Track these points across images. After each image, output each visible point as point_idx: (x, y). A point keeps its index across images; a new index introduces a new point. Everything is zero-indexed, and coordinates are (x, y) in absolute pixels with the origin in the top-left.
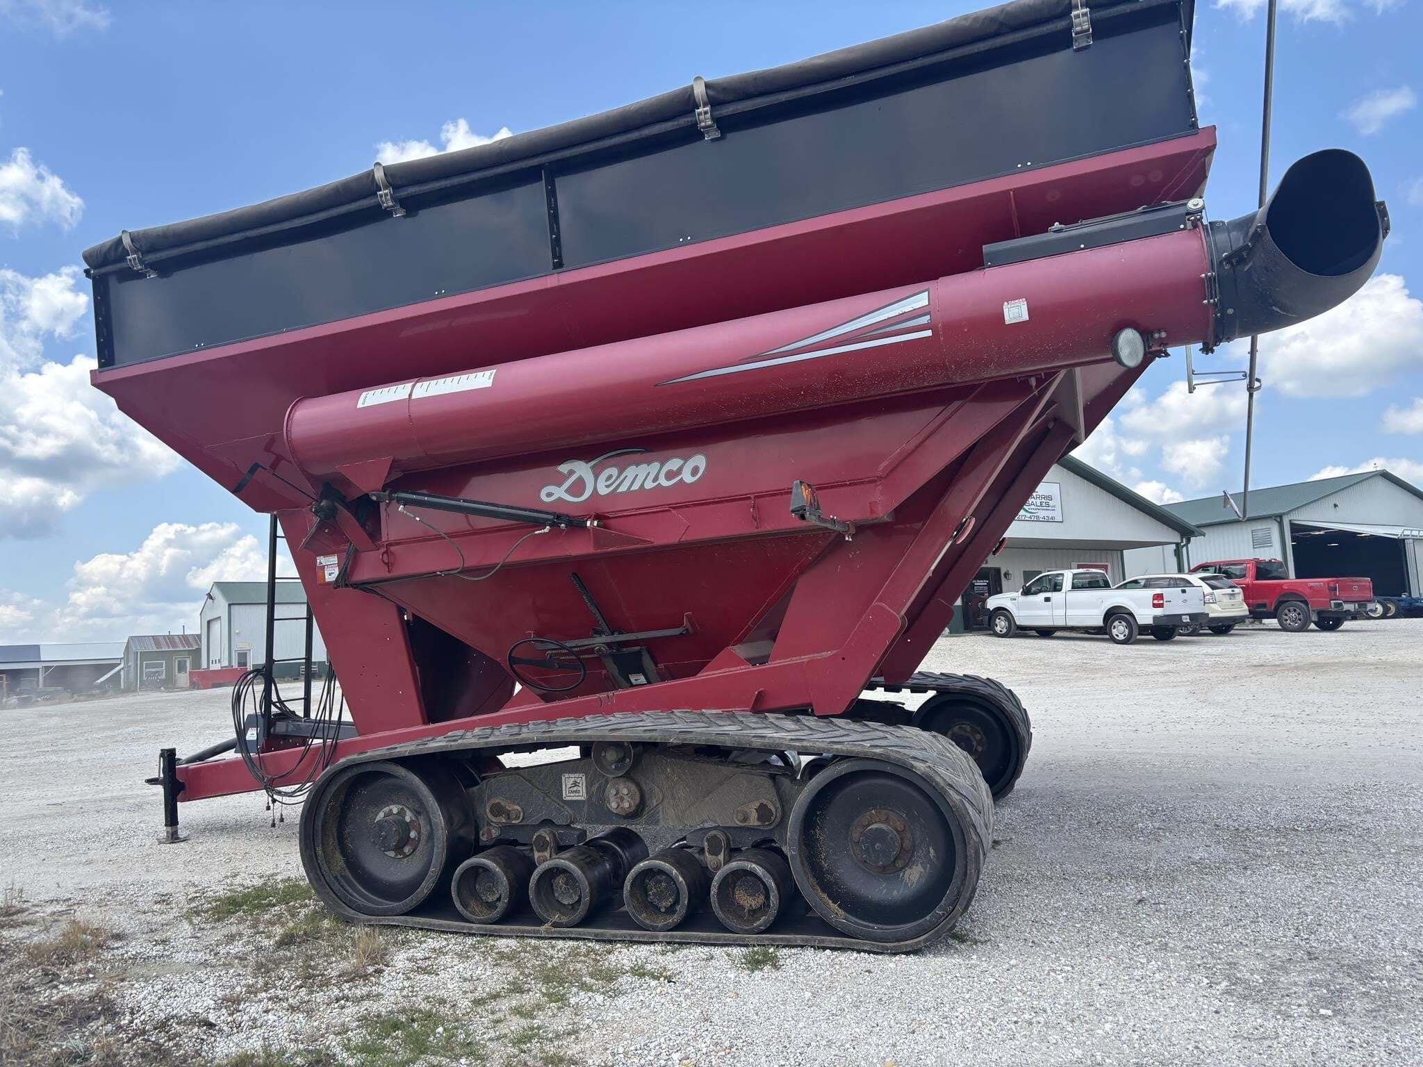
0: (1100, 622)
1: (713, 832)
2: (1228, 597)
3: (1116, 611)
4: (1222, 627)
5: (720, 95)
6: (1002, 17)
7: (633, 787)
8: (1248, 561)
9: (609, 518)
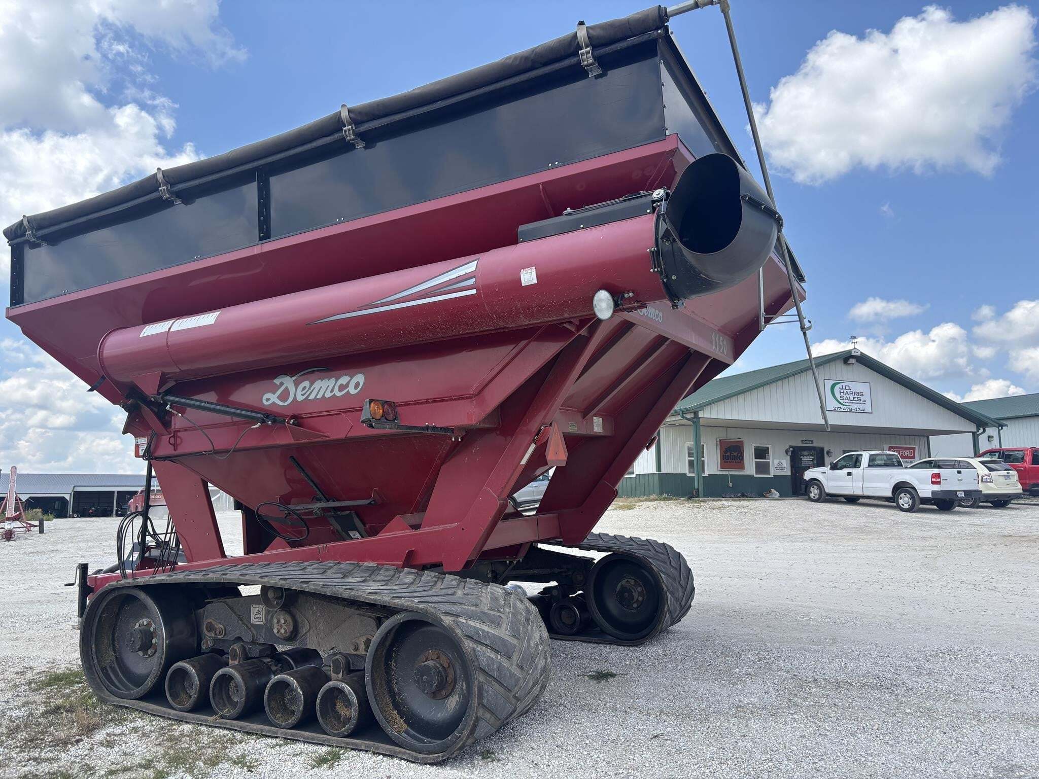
0: (889, 494)
1: (337, 657)
2: (1004, 478)
3: (902, 485)
4: (1000, 502)
5: (360, 117)
6: (533, 55)
7: (289, 619)
8: (1027, 449)
9: (303, 418)
